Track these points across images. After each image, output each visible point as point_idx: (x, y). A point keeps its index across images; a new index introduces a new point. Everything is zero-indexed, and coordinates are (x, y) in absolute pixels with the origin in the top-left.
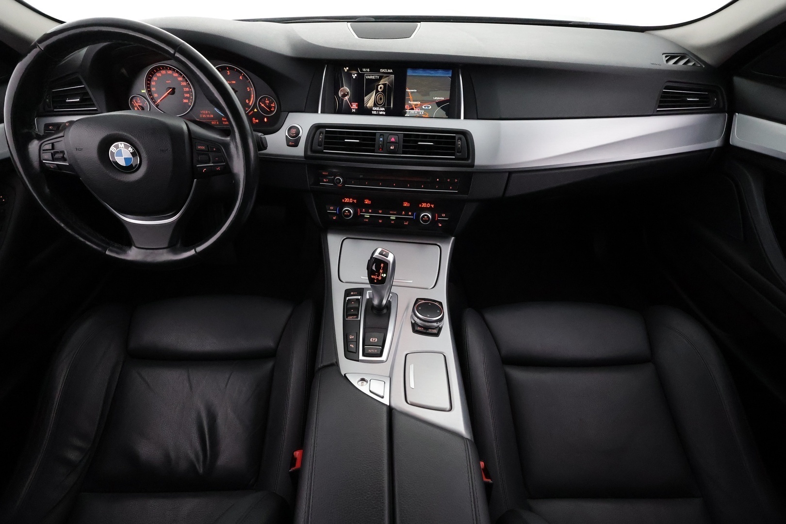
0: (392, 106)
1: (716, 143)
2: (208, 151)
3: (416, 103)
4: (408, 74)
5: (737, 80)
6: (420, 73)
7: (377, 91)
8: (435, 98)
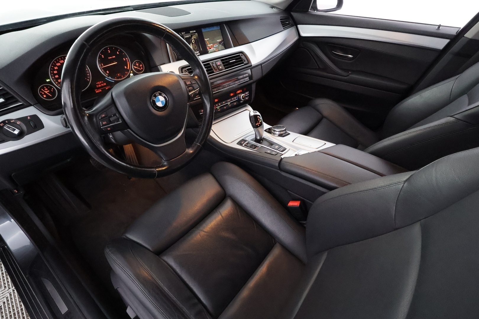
0: (201, 49)
1: (296, 38)
2: (192, 84)
3: (210, 45)
4: (203, 31)
5: (292, 13)
6: (208, 29)
7: (192, 44)
8: (218, 41)
